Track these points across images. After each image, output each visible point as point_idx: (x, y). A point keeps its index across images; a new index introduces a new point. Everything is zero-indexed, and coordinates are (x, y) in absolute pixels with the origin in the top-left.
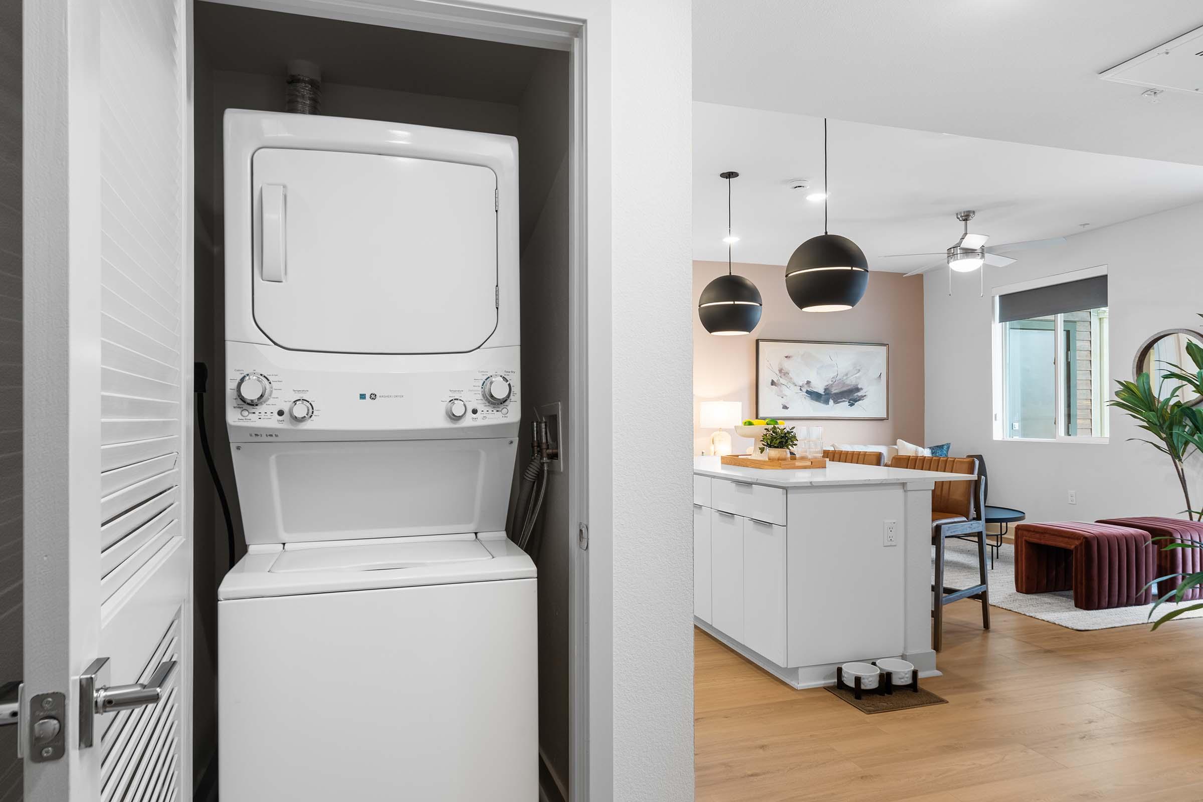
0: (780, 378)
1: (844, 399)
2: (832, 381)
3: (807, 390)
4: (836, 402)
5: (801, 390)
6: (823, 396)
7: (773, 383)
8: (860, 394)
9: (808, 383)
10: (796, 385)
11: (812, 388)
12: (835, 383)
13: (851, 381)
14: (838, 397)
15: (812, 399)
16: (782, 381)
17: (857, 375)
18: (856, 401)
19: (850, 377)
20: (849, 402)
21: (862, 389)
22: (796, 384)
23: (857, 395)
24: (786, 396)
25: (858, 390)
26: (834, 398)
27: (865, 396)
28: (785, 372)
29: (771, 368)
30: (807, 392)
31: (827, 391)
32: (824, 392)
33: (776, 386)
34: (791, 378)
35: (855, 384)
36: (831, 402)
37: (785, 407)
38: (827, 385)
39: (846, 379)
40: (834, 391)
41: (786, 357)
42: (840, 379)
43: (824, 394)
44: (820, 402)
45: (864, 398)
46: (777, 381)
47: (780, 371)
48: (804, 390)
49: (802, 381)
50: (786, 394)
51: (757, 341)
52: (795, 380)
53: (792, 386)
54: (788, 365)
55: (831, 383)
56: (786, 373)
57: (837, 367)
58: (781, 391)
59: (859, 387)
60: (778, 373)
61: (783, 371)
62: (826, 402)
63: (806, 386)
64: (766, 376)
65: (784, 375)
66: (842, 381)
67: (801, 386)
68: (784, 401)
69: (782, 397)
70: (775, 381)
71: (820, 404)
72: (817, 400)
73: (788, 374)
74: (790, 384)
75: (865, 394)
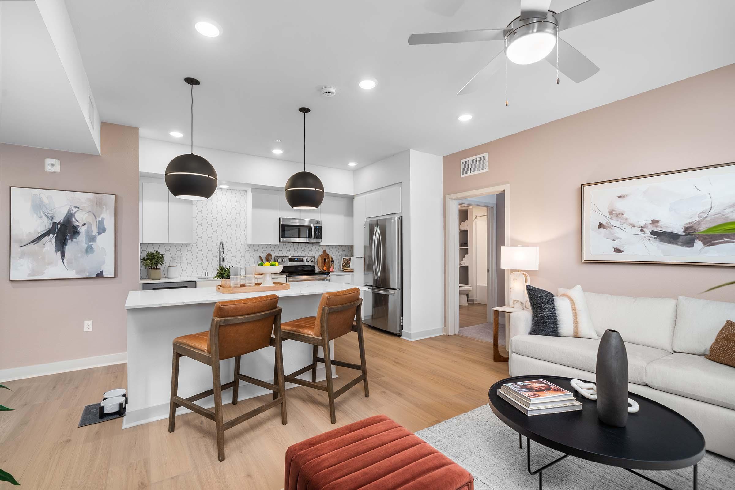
0: (610, 220)
1: (726, 240)
2: (700, 217)
3: (653, 231)
4: (709, 243)
5: (642, 230)
6: (682, 237)
7: (601, 226)
9: (655, 222)
10: (634, 226)
11: (662, 228)
12: (707, 219)
14: (712, 238)
15: (662, 241)
16: (613, 223)
22: (635, 225)
24: (618, 238)
26: (705, 239)
28: (617, 213)
29: (598, 211)
30: (653, 233)
31: (690, 231)
32: (684, 232)
33: (605, 229)
34: (627, 219)
36: (698, 244)
37: (618, 251)
38: (691, 223)
39: (731, 212)
40: (704, 229)
41: (619, 197)
42: (717, 214)
43: (684, 234)
44: (677, 244)
46: (606, 223)
47: (611, 213)
48: (648, 230)
49: (645, 219)
50: (619, 236)
51: (580, 187)
52: (633, 219)
53: (628, 228)
54: (620, 206)
55: (698, 219)
56: (619, 214)
57: (711, 197)
58: (613, 234)
60: (607, 215)
61: (615, 213)
62: (689, 244)
63: (650, 226)
64: (591, 222)
65: (617, 216)
66: (723, 215)
67: (642, 227)
68: (617, 244)
69: (614, 240)
70: (604, 223)
71: (676, 246)
72: (670, 242)
73: (623, 215)
74: (624, 226)
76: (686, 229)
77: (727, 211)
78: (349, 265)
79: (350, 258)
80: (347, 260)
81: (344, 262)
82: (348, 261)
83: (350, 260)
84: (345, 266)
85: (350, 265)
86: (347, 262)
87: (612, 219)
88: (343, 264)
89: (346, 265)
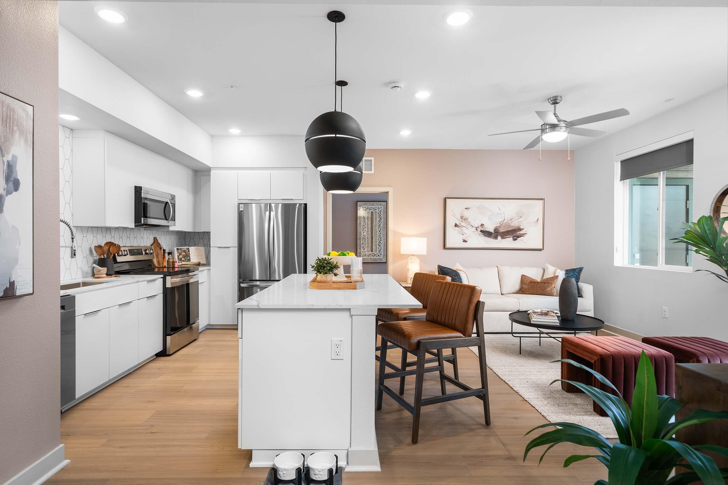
1: (509, 236)
2: (500, 224)
3: (481, 230)
4: (503, 238)
5: (476, 229)
6: (493, 234)
7: (456, 225)
8: (521, 232)
9: (482, 225)
10: (473, 227)
11: (485, 229)
12: (503, 225)
13: (515, 224)
14: (504, 235)
15: (485, 236)
16: (463, 224)
17: (520, 219)
18: (518, 237)
19: (513, 221)
20: (513, 238)
21: (523, 229)
22: (474, 226)
23: (520, 233)
24: (465, 234)
25: (520, 230)
26: (502, 235)
27: (526, 233)
28: (465, 218)
29: (455, 216)
32: (494, 231)
33: (458, 227)
34: (469, 222)
35: (518, 226)
36: (499, 238)
37: (465, 241)
38: (497, 227)
39: (511, 222)
40: (501, 230)
41: (466, 208)
42: (506, 223)
44: (491, 238)
45: (525, 235)
46: (459, 224)
47: (462, 217)
48: (479, 230)
49: (477, 224)
50: (466, 232)
51: (445, 200)
52: (473, 223)
53: (470, 227)
54: (466, 214)
56: (466, 219)
57: (504, 214)
58: (462, 231)
59: (521, 227)
60: (460, 219)
61: (463, 218)
62: (496, 238)
63: (480, 227)
64: (450, 222)
65: (465, 220)
66: (508, 224)
67: (476, 228)
68: (464, 237)
69: (463, 235)
70: (458, 224)
71: (491, 239)
72: (488, 237)
73: (467, 219)
74: (468, 226)
75: (525, 233)
76: (495, 230)
77: (510, 222)
78: (189, 258)
79: (189, 248)
80: (184, 251)
81: (180, 254)
82: (186, 253)
83: (189, 251)
84: (183, 259)
85: (191, 257)
86: (184, 254)
87: (462, 221)
88: (178, 256)
89: (184, 258)
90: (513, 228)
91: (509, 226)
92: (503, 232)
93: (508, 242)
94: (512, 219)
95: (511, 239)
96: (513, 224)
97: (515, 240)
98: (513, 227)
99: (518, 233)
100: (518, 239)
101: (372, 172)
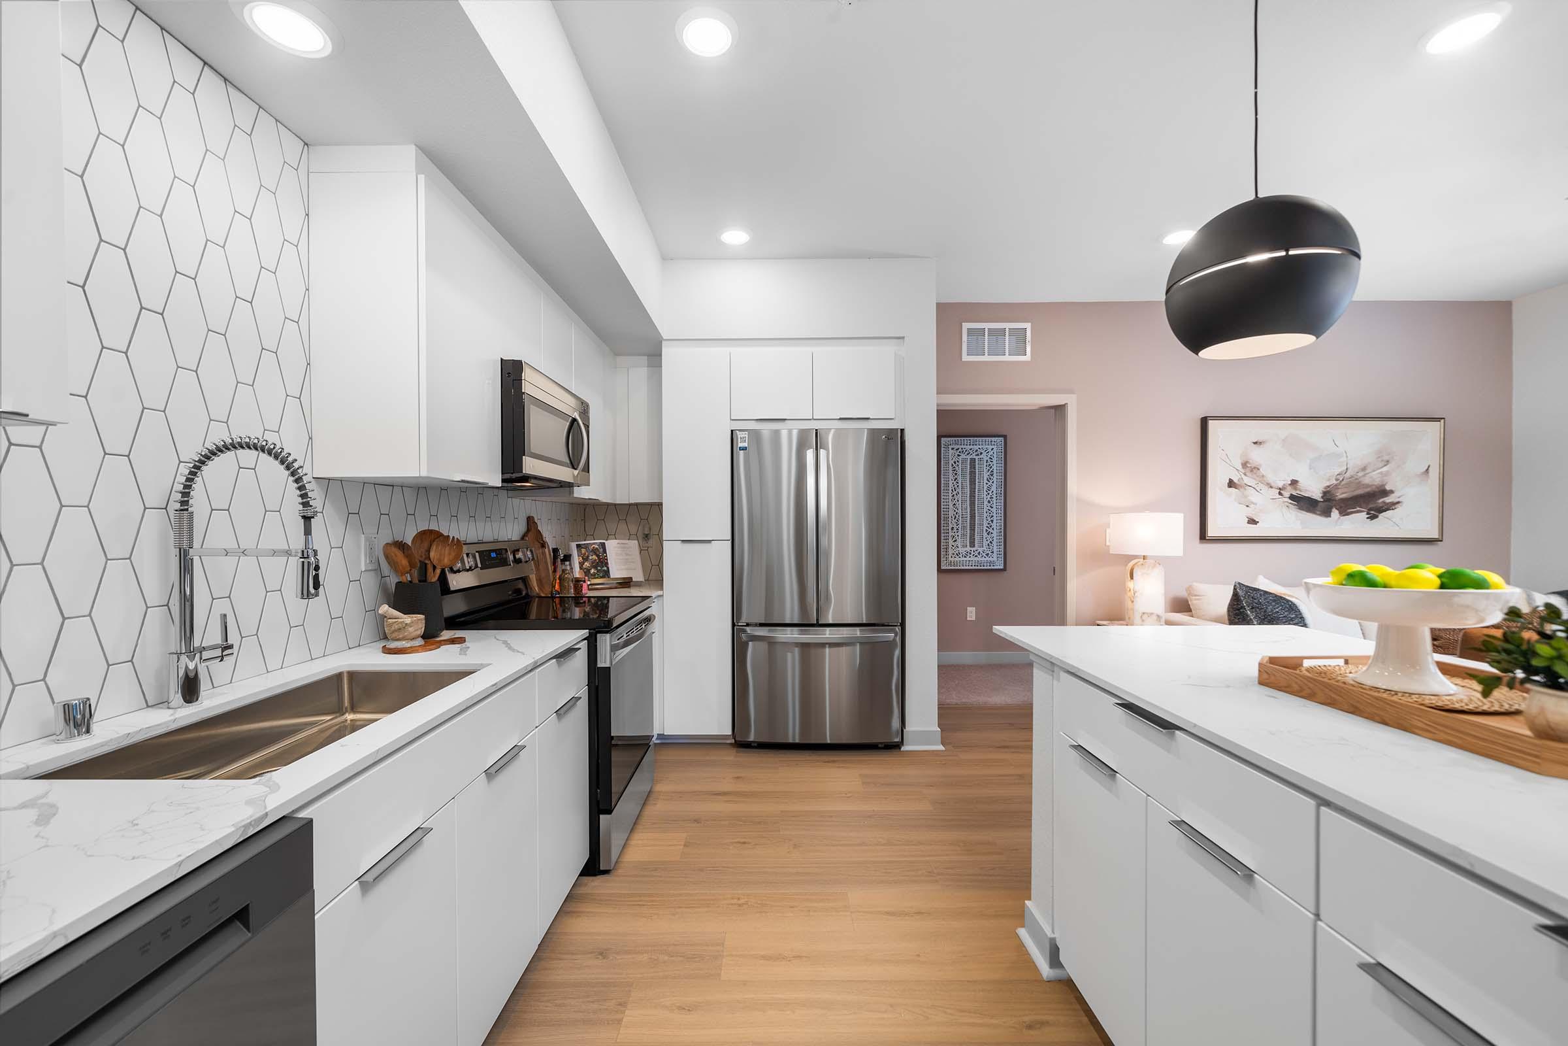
0: (1243, 476)
1: (1358, 509)
2: (1337, 480)
3: (1291, 494)
4: (1344, 512)
5: (1280, 494)
6: (1320, 504)
7: (1231, 484)
8: (1388, 500)
9: (1294, 483)
10: (1271, 487)
11: (1300, 491)
12: (1343, 483)
13: (1373, 479)
14: (1347, 506)
15: (1300, 509)
16: (1247, 480)
17: (1385, 469)
18: (1381, 510)
19: (1368, 473)
20: (1368, 514)
21: (1392, 492)
22: (1273, 485)
23: (1384, 502)
25: (1385, 493)
26: (1341, 507)
27: (1398, 503)
28: (1253, 466)
29: (1228, 461)
30: (1292, 497)
31: (1328, 496)
32: (1322, 497)
33: (1236, 488)
34: (1263, 476)
35: (1380, 484)
36: (1335, 513)
37: (1252, 521)
38: (1328, 487)
39: (1364, 476)
40: (1340, 495)
41: (1255, 443)
42: (1352, 477)
43: (1322, 500)
44: (1315, 513)
45: (1396, 506)
46: (1239, 480)
47: (1244, 465)
48: (1287, 494)
49: (1282, 480)
50: (1254, 501)
51: (1204, 422)
52: (1271, 478)
53: (1265, 489)
54: (1257, 456)
55: (1335, 482)
56: (1255, 468)
57: (1347, 457)
58: (1246, 497)
59: (1388, 488)
60: (1240, 467)
61: (1249, 465)
62: (1326, 513)
63: (1289, 488)
64: (1218, 475)
65: (1252, 471)
66: (1356, 479)
67: (1280, 489)
68: (1250, 512)
69: (1247, 506)
70: (1235, 480)
71: (1314, 516)
72: (1308, 511)
73: (1259, 469)
74: (1261, 486)
75: (1397, 500)
76: (1325, 493)
77: (1360, 474)
78: (605, 568)
79: (604, 543)
80: (595, 551)
81: (586, 559)
82: (598, 556)
83: (605, 551)
84: (592, 571)
85: (610, 566)
86: (594, 557)
87: (1245, 474)
88: (581, 564)
89: (595, 567)
90: (1368, 490)
91: (1359, 485)
92: (1342, 500)
93: (1356, 524)
94: (1364, 469)
95: (1364, 515)
96: (1367, 480)
97: (1373, 518)
98: (1368, 486)
99: (1381, 500)
100: (1381, 516)
101: (1027, 358)
